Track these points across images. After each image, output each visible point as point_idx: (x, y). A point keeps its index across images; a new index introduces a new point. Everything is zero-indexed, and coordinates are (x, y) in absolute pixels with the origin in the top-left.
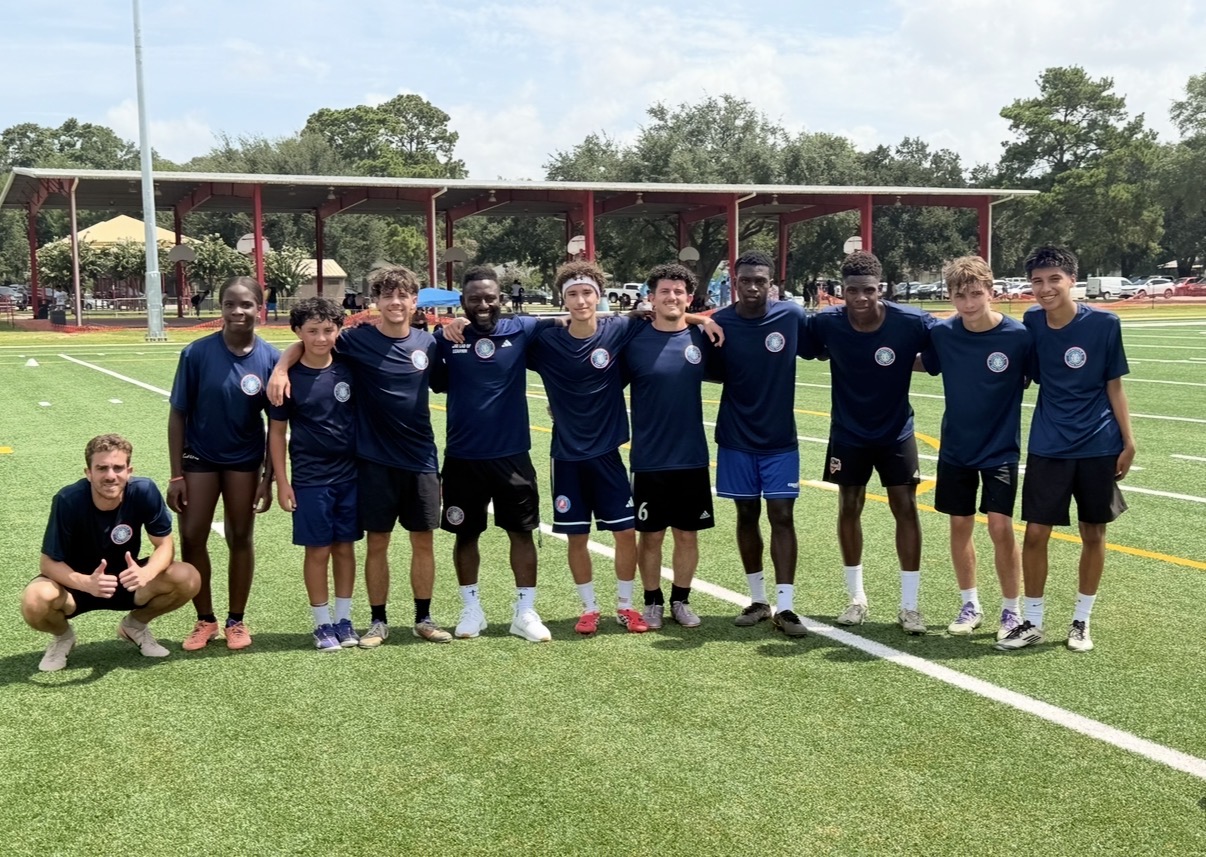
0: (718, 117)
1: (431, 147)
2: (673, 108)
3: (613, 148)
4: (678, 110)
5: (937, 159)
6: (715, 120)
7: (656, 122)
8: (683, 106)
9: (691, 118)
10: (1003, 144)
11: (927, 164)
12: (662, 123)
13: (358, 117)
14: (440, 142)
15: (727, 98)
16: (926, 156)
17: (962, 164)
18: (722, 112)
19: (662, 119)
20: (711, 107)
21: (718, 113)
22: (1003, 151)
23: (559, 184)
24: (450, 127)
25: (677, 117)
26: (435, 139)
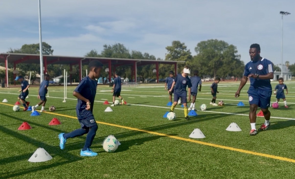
20: (116, 46)
25: (109, 47)
26: (49, 51)
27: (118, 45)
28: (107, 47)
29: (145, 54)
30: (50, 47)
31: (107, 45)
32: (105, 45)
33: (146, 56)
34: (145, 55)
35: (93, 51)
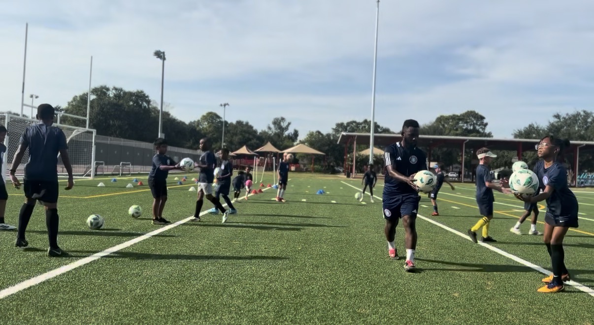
0: (581, 118)
1: (478, 127)
2: (563, 114)
4: (565, 116)
6: (579, 119)
7: (556, 120)
8: (567, 114)
9: (570, 118)
12: (558, 120)
13: (454, 117)
14: (481, 126)
18: (582, 117)
19: (559, 118)
20: (578, 114)
21: (581, 117)
23: (518, 140)
24: (485, 121)
25: (564, 118)
26: (479, 125)
27: (582, 113)
28: (561, 118)
30: (482, 118)
31: (560, 114)
32: (556, 114)
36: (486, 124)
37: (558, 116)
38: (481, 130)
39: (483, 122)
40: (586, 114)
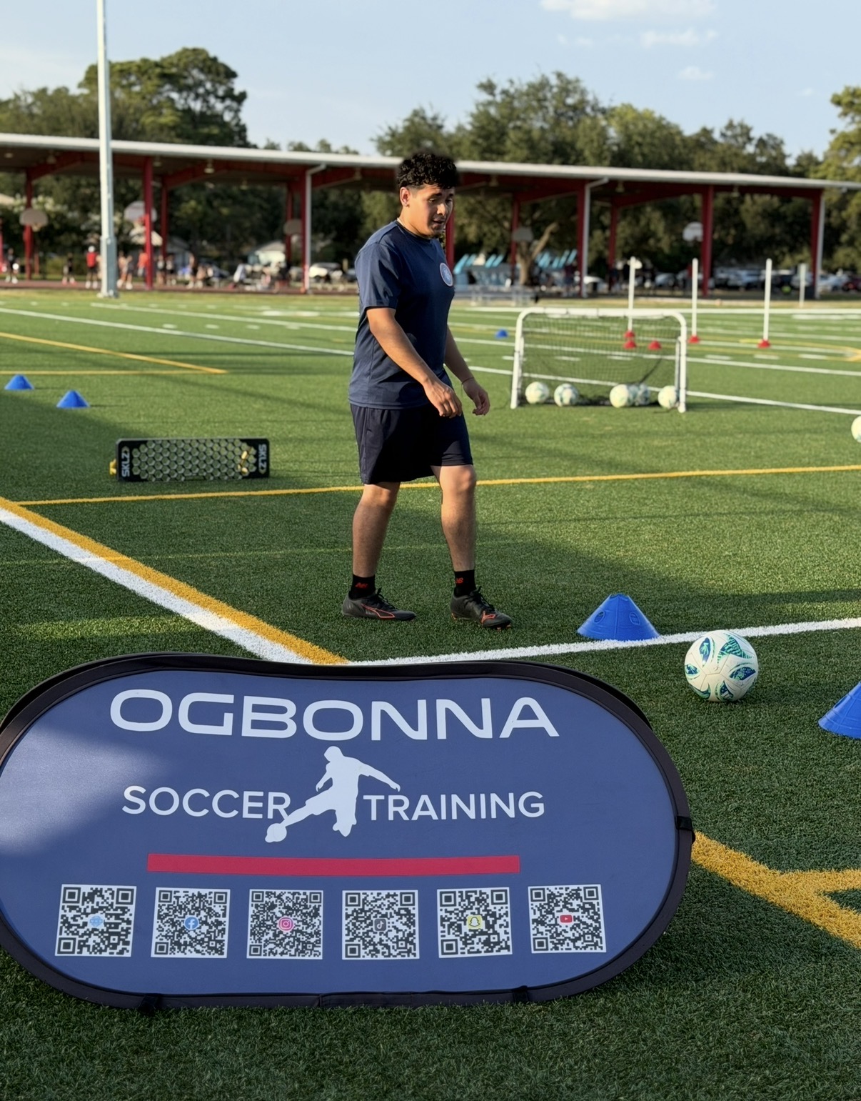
0: (549, 94)
1: (219, 106)
2: (502, 84)
3: (439, 122)
4: (506, 86)
5: (762, 143)
6: (546, 98)
7: (485, 97)
8: (512, 82)
9: (520, 93)
10: (833, 132)
11: (750, 149)
12: (490, 98)
14: (228, 102)
15: (559, 75)
16: (750, 139)
17: (786, 149)
18: (554, 90)
19: (492, 94)
20: (544, 84)
21: (550, 90)
22: (832, 138)
25: (505, 92)
26: (223, 99)
27: (554, 81)
28: (497, 91)
29: (730, 126)
30: (231, 75)
31: (495, 81)
32: (484, 81)
33: (735, 137)
34: (729, 133)
35: (423, 111)
36: (241, 98)
37: (489, 87)
38: (228, 117)
39: (232, 90)
40: (562, 81)
